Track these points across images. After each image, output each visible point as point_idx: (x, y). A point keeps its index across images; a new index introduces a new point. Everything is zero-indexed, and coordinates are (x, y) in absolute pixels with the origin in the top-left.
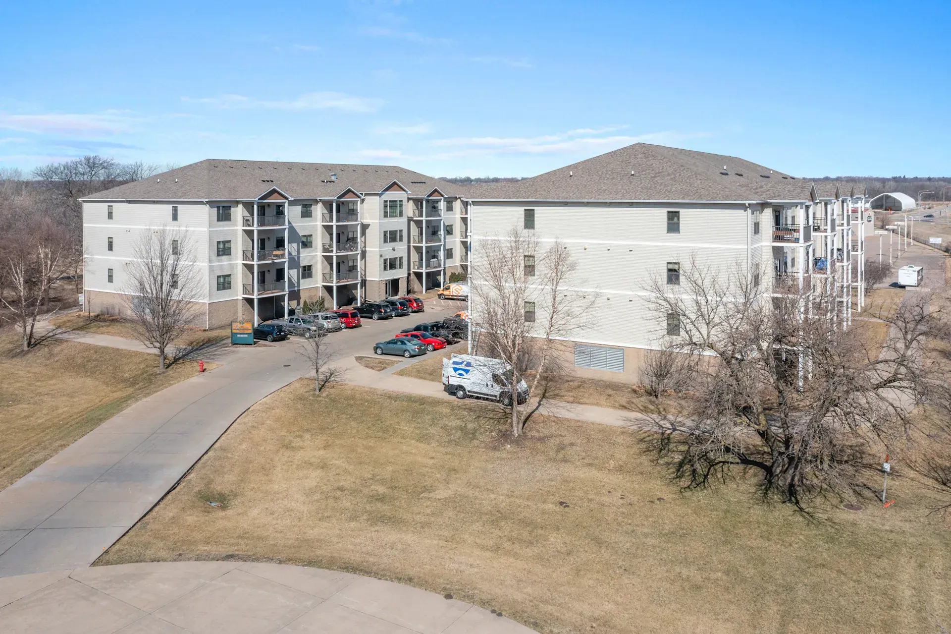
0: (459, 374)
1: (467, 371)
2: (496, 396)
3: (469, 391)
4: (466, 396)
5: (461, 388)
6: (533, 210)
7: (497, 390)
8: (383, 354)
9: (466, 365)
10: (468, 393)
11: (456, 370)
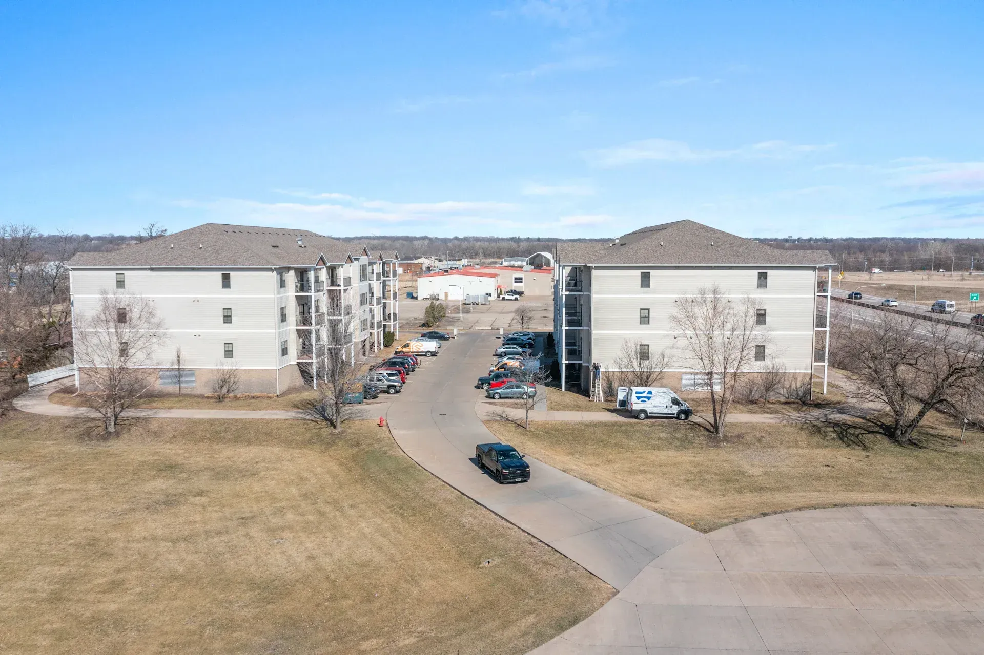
0: (642, 401)
1: (649, 398)
2: (674, 414)
3: (650, 413)
4: (647, 417)
5: (644, 411)
6: (649, 273)
7: (675, 409)
8: (500, 398)
9: (648, 394)
10: (649, 415)
11: (638, 398)
